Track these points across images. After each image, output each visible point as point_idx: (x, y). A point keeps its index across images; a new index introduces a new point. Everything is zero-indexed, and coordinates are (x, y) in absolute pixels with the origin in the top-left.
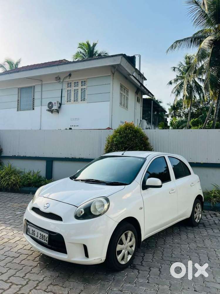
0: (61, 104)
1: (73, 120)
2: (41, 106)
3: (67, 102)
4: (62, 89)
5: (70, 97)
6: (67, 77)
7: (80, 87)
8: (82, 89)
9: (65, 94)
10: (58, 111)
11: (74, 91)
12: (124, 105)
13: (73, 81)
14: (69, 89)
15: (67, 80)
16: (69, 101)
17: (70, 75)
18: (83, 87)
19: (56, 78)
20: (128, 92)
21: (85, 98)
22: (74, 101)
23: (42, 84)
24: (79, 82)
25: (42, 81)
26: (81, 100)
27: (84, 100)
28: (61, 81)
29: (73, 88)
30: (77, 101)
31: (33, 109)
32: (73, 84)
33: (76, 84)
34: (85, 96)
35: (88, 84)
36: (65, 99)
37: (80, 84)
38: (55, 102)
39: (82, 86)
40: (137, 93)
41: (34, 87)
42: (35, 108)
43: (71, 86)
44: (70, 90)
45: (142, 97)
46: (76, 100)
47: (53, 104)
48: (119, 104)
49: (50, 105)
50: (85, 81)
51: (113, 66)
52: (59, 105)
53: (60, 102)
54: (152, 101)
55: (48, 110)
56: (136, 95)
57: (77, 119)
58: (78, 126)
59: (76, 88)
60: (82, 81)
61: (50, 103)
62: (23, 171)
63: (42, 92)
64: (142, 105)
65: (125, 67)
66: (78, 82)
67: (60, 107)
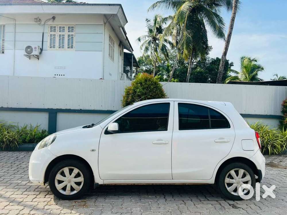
0: (42, 50)
1: (58, 68)
2: (14, 50)
3: (51, 47)
4: (43, 33)
5: (54, 42)
6: (50, 19)
7: (66, 33)
8: (69, 36)
9: (47, 39)
10: (38, 57)
11: (59, 36)
12: (112, 57)
13: (57, 25)
14: (53, 33)
15: (50, 23)
16: (52, 46)
17: (54, 18)
18: (71, 33)
19: (36, 19)
20: (114, 44)
21: (73, 46)
22: (59, 48)
23: (15, 24)
24: (65, 27)
25: (15, 20)
26: (68, 48)
27: (71, 48)
28: (43, 23)
29: (58, 33)
30: (63, 47)
31: (3, 53)
32: (57, 29)
33: (62, 29)
34: (73, 43)
35: (77, 30)
36: (47, 45)
37: (66, 29)
38: (36, 47)
39: (69, 31)
40: (120, 45)
41: (4, 26)
42: (5, 51)
43: (55, 31)
44: (54, 35)
45: (123, 50)
46: (61, 46)
47: (32, 49)
48: (108, 56)
49: (29, 50)
50: (73, 27)
51: (105, 16)
52: (40, 50)
53: (41, 48)
54: (133, 56)
55: (26, 55)
56: (119, 47)
57: (63, 68)
58: (64, 75)
59: (62, 33)
60: (69, 26)
61: (29, 47)
62: (16, 125)
63: (16, 33)
64: (123, 59)
65: (120, 18)
66: (63, 27)
67: (41, 53)
